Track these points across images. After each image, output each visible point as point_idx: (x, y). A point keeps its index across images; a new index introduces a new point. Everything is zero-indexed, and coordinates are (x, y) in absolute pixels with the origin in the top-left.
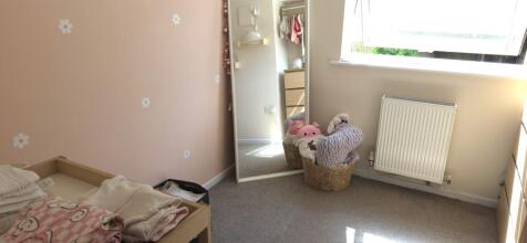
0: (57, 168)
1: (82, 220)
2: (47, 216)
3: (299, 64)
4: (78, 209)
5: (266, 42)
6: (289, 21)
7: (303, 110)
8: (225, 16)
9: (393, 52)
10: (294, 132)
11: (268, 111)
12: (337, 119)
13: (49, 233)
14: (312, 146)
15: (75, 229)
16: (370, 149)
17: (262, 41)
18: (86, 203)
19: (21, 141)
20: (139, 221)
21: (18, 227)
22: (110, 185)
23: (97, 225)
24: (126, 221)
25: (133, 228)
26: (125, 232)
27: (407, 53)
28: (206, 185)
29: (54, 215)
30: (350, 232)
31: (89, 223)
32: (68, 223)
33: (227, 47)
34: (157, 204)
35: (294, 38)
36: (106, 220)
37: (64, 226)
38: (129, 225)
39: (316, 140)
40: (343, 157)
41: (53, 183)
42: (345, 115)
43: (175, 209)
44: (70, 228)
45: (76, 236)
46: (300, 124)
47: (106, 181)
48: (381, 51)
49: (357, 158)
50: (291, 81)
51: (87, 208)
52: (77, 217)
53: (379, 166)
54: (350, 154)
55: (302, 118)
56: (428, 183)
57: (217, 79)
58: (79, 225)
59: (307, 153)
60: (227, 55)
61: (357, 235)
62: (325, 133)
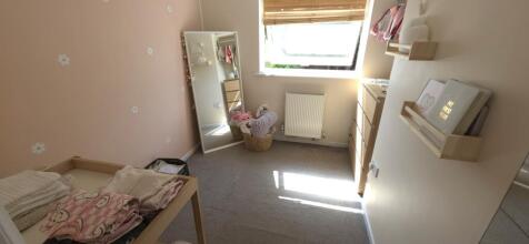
0: (74, 165)
1: (106, 205)
2: (74, 207)
3: (232, 76)
4: (100, 197)
5: (210, 63)
6: (224, 50)
7: (239, 104)
8: (184, 48)
9: (284, 67)
10: (236, 118)
11: (216, 106)
12: (261, 108)
13: (80, 221)
14: (248, 126)
15: (102, 213)
16: (281, 124)
17: (207, 63)
18: (106, 191)
19: (38, 148)
20: (150, 197)
21: (50, 219)
22: (122, 174)
23: (119, 207)
24: (141, 198)
25: (147, 202)
26: (141, 207)
27: (291, 67)
28: (183, 159)
29: (82, 205)
30: (276, 173)
31: (112, 207)
32: (94, 209)
33: (188, 68)
34: (160, 183)
35: (228, 60)
36: (126, 201)
37: (91, 212)
38: (143, 201)
39: (251, 121)
40: (267, 130)
41: (73, 178)
42: (265, 105)
43: (174, 184)
44: (96, 213)
45: (103, 219)
46: (239, 113)
47: (119, 172)
48: (277, 66)
49: (275, 129)
50: (229, 86)
51: (108, 195)
52: (101, 203)
53: (287, 133)
54: (271, 128)
55: (240, 109)
56: (313, 139)
57: (183, 89)
58: (104, 210)
59: (246, 130)
60: (187, 73)
61: (280, 175)
62: (255, 117)
